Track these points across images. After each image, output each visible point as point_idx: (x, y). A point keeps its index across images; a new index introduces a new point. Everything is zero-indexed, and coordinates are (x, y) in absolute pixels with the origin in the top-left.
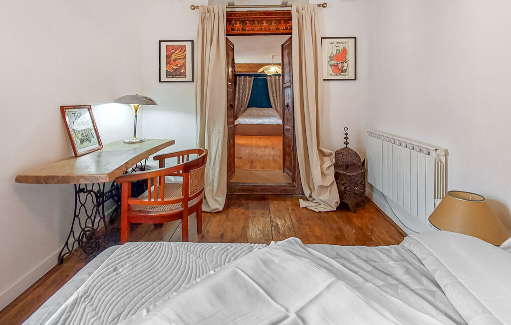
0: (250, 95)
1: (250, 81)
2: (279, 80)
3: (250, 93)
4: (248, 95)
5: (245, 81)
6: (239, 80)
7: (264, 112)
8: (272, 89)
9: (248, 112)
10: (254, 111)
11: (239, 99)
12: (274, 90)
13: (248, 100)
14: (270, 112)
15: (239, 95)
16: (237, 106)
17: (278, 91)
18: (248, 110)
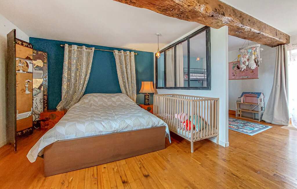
0: (88, 75)
1: (89, 54)
2: (130, 57)
3: (89, 71)
4: (86, 75)
5: (80, 53)
6: (70, 51)
7: (113, 99)
8: (121, 68)
9: (86, 101)
10: (96, 100)
11: (69, 80)
12: (125, 69)
13: (86, 82)
14: (122, 100)
15: (69, 75)
16: (67, 92)
17: (129, 71)
18: (87, 99)
